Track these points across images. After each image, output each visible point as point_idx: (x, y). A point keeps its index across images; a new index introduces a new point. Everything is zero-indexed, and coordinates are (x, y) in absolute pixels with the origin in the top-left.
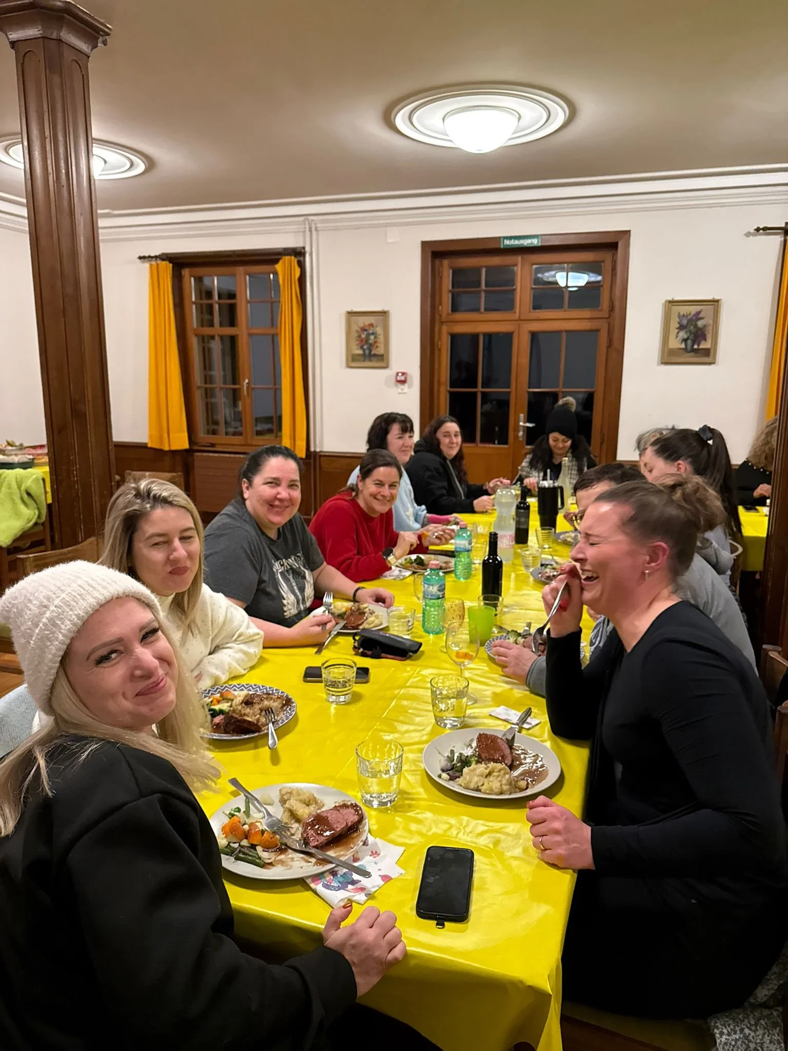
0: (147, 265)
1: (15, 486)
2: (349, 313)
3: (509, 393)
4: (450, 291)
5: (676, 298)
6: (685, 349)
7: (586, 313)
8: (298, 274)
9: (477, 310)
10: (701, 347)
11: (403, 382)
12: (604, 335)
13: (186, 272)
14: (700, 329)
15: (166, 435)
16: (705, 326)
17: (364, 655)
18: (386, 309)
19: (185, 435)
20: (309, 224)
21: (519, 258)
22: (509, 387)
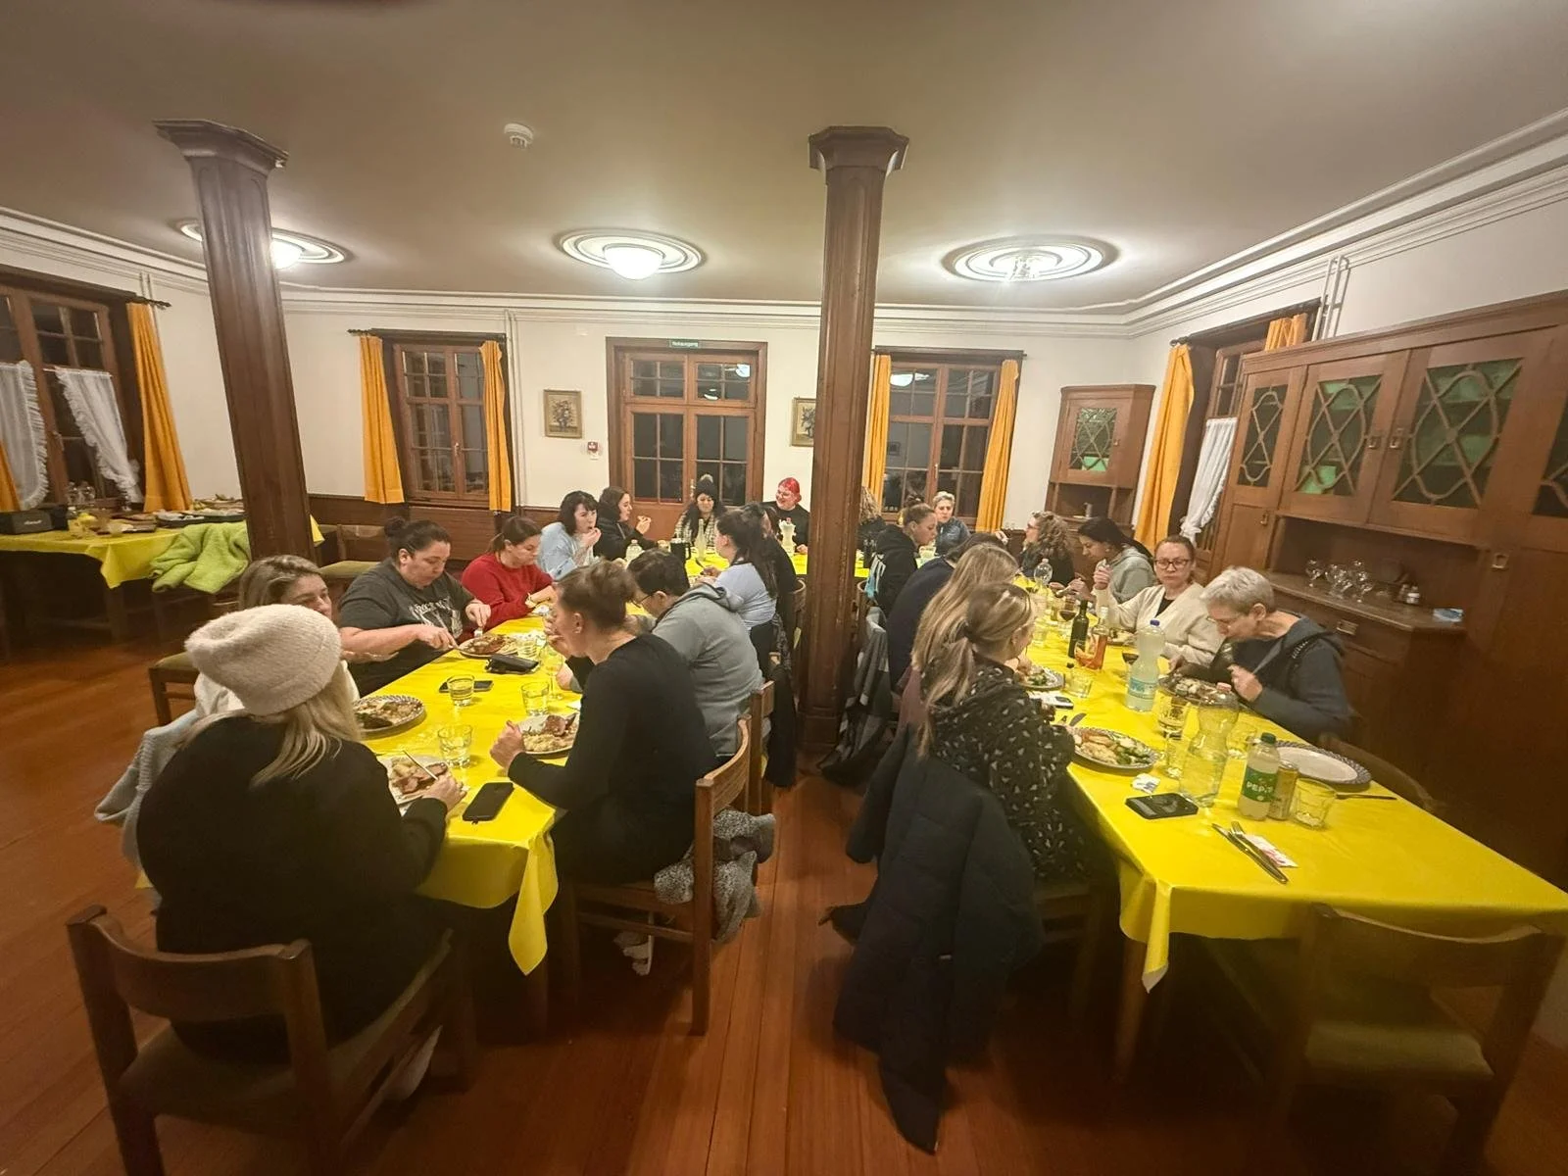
0: (357, 338)
1: (222, 539)
2: (545, 391)
3: (681, 462)
4: (631, 378)
5: (801, 397)
6: (808, 435)
7: (738, 403)
8: (499, 355)
9: (653, 394)
11: (595, 450)
12: (751, 421)
13: (397, 347)
15: (381, 491)
17: (492, 672)
18: (578, 390)
19: (401, 491)
20: (509, 315)
21: (686, 357)
22: (682, 458)
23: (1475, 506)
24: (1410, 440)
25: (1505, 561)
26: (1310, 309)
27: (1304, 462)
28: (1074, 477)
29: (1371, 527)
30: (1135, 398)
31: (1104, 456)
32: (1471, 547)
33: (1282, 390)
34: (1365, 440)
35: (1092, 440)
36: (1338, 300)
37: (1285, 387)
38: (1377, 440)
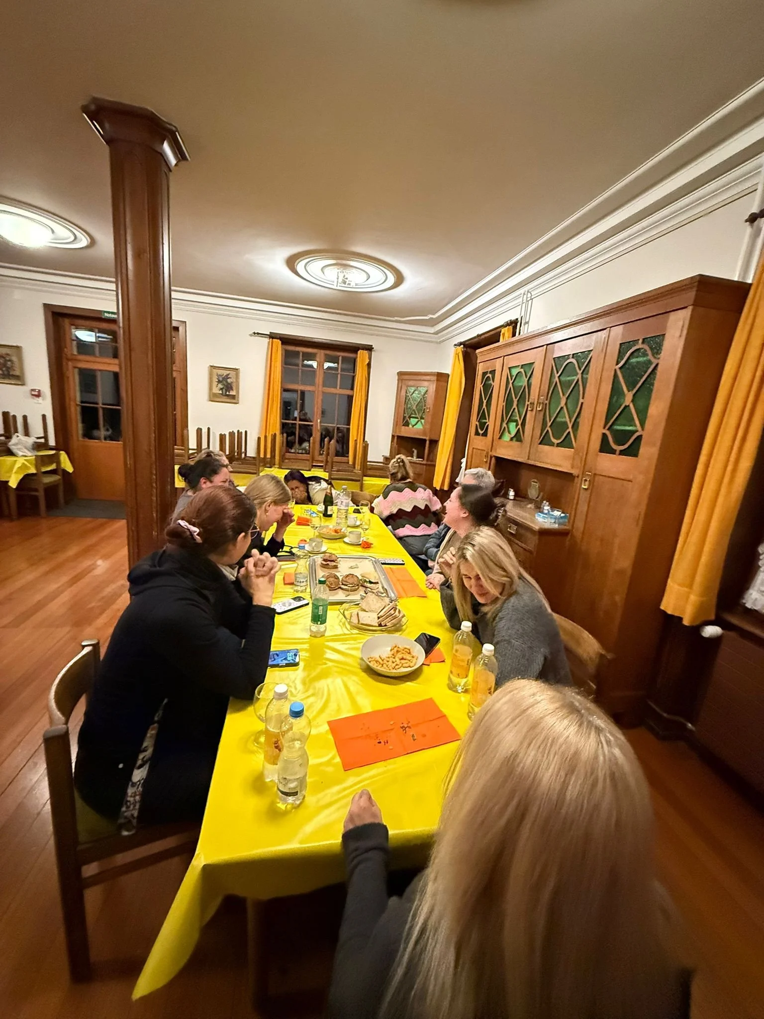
4: (73, 340)
5: (215, 365)
6: (222, 394)
9: (93, 355)
10: (230, 394)
11: (38, 396)
14: (229, 384)
16: (232, 382)
18: (19, 345)
23: (573, 448)
24: (546, 404)
25: (587, 483)
26: (513, 324)
27: (502, 420)
28: (405, 432)
29: (531, 462)
30: (437, 380)
31: (422, 418)
32: (571, 474)
33: (493, 372)
34: (528, 405)
35: (414, 408)
36: (527, 320)
37: (495, 370)
38: (532, 404)
